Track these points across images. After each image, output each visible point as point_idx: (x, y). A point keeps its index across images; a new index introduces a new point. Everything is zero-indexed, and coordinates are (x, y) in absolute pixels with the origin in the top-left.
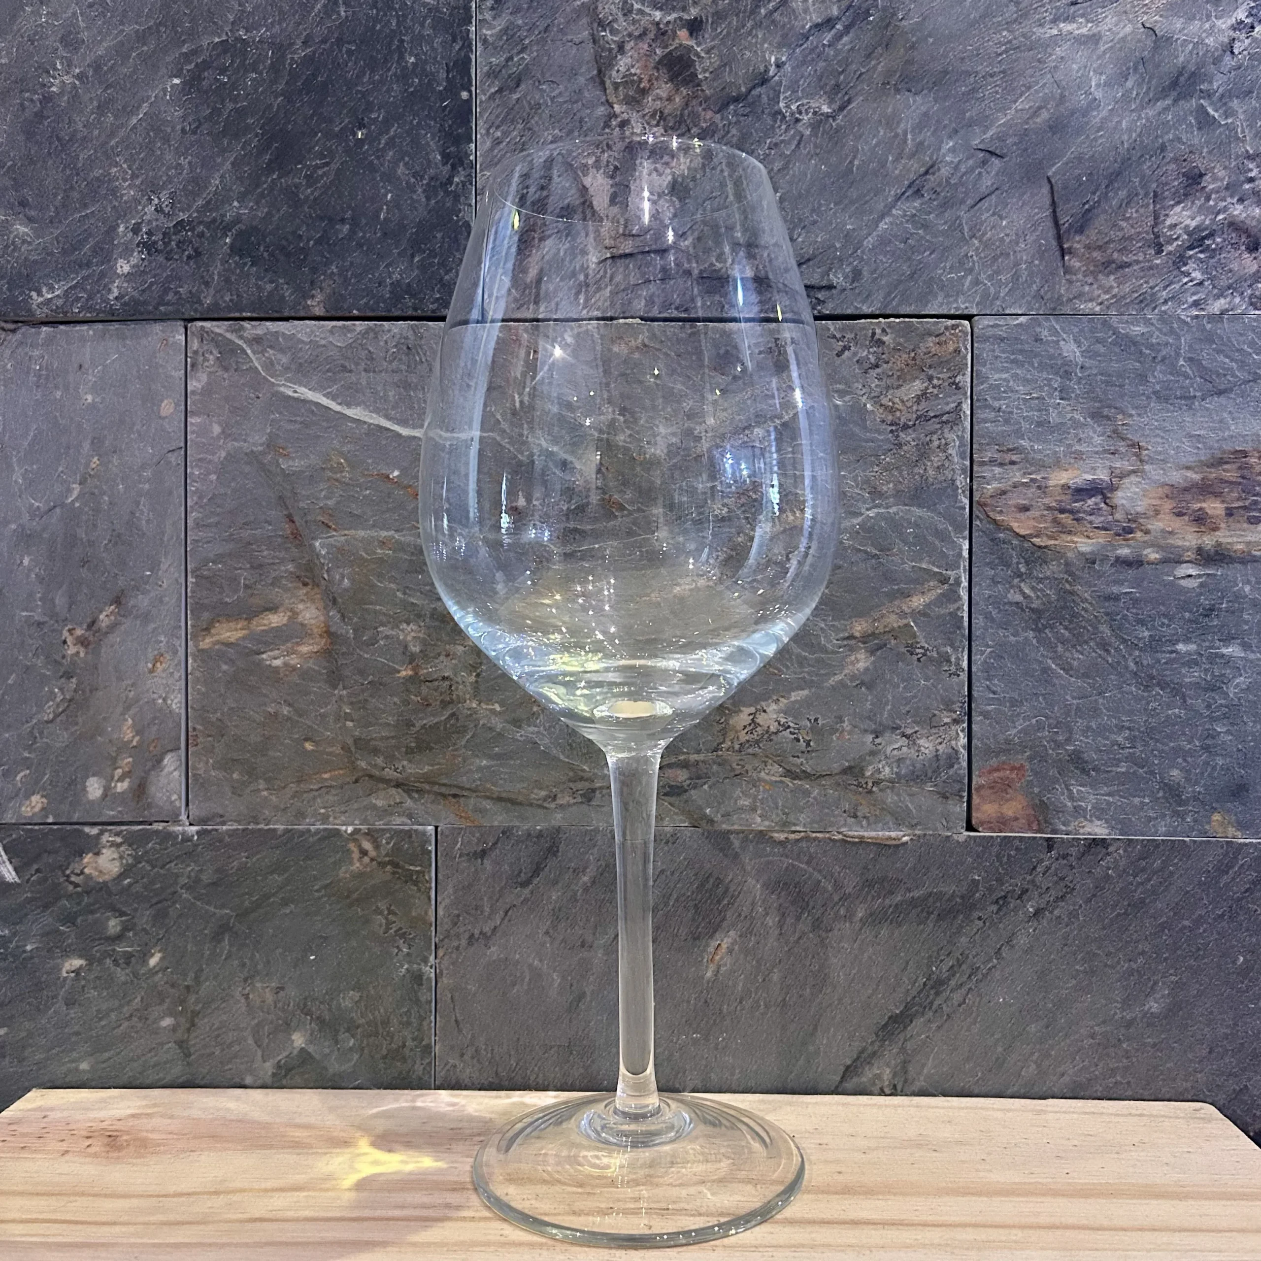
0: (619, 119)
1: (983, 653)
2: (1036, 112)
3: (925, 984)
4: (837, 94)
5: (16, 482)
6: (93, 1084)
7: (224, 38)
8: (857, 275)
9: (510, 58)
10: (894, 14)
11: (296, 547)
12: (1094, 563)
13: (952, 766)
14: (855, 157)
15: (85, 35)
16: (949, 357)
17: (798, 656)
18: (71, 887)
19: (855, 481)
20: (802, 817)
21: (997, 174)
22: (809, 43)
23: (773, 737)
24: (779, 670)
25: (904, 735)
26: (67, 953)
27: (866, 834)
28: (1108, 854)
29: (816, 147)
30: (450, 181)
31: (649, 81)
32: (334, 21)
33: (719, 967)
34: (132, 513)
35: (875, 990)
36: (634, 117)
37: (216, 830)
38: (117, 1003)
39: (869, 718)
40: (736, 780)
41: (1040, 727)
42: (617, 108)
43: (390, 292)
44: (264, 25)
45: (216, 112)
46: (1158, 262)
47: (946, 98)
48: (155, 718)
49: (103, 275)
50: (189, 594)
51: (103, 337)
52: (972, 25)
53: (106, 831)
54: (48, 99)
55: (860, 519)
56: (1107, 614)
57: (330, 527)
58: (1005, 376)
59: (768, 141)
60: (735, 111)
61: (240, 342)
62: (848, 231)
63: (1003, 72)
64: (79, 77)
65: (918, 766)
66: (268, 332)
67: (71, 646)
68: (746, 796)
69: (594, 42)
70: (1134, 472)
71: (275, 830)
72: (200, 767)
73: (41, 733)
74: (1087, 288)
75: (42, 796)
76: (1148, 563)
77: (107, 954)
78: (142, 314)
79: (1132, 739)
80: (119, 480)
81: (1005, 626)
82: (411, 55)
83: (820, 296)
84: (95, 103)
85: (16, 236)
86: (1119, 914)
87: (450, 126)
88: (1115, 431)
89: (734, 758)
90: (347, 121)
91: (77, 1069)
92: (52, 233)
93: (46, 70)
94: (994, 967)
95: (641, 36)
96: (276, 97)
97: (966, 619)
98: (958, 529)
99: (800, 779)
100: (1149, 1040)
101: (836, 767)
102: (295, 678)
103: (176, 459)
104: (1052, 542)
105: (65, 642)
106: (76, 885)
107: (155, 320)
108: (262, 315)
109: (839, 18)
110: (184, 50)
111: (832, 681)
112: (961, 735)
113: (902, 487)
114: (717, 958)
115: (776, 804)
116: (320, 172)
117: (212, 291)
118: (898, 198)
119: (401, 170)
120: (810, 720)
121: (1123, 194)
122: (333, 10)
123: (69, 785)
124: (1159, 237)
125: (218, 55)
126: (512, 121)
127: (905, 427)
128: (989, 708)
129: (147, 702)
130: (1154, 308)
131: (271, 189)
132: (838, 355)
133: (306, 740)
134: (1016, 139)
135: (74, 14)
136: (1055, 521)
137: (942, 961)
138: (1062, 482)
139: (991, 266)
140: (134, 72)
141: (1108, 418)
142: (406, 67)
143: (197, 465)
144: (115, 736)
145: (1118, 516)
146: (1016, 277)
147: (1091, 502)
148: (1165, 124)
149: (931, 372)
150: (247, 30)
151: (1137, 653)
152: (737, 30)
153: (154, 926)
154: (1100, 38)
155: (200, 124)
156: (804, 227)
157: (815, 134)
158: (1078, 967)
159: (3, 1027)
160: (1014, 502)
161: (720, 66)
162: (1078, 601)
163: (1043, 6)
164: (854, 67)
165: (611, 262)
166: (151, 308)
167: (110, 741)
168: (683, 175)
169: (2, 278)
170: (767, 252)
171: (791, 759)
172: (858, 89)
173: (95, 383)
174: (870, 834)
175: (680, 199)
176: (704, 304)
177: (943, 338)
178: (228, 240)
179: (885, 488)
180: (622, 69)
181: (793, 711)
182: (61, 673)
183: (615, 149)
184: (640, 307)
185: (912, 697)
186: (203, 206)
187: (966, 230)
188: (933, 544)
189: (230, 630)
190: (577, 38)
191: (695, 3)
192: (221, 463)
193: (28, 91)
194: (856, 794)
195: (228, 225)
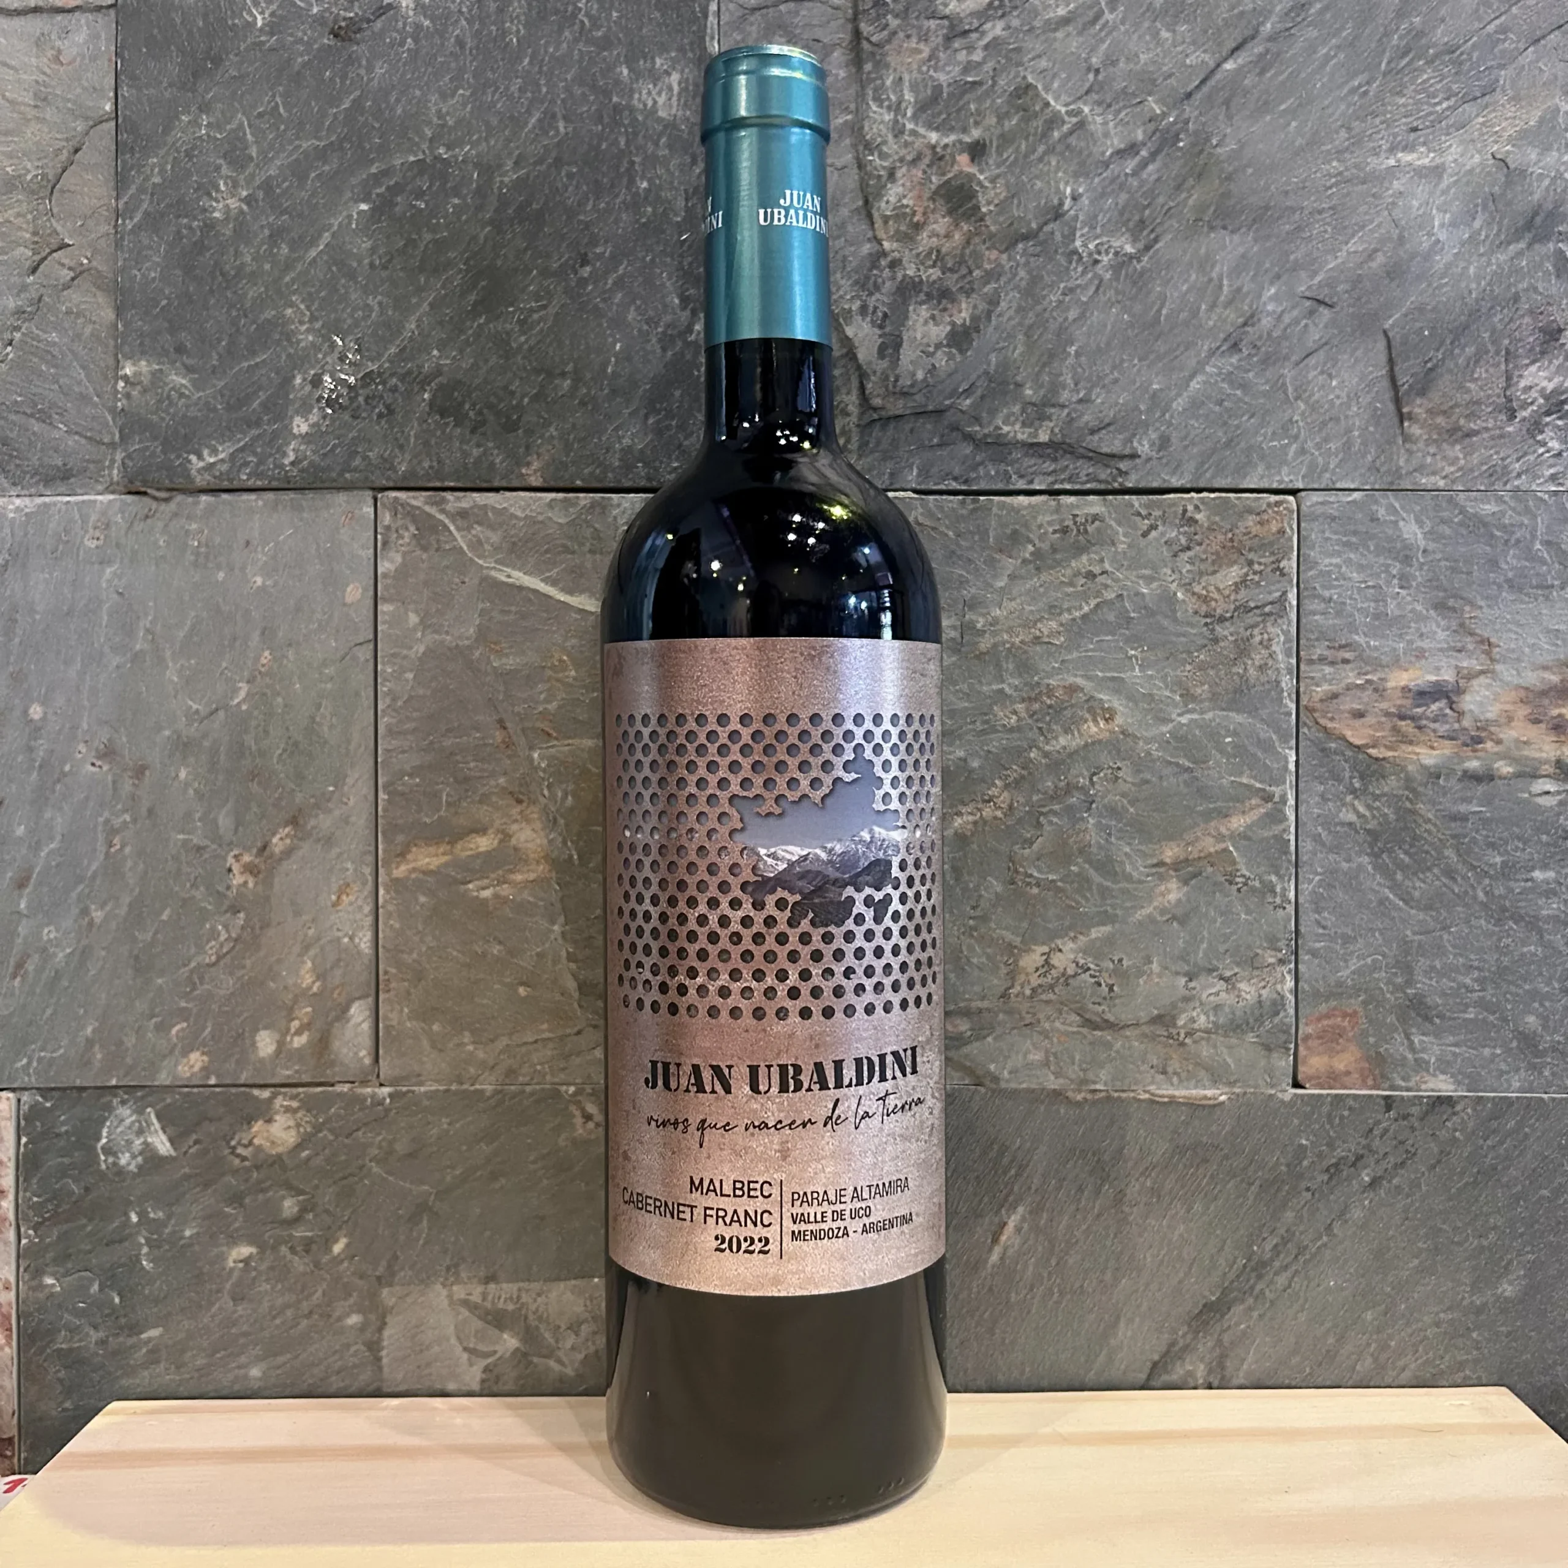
0: (889, 259)
1: (1310, 881)
2: (1371, 256)
3: (1245, 1266)
4: (1141, 231)
5: (170, 680)
6: (266, 1393)
7: (421, 157)
10: (1208, 139)
11: (509, 757)
12: (1438, 777)
13: (1277, 1014)
14: (1162, 306)
15: (253, 151)
16: (1272, 538)
17: (1100, 885)
18: (237, 1161)
19: (1165, 682)
20: (1103, 1075)
21: (1326, 327)
22: (1109, 171)
23: (1071, 981)
24: (1078, 903)
25: (1222, 978)
26: (234, 1240)
27: (1177, 1093)
28: (1454, 1114)
29: (1117, 292)
30: (689, 329)
31: (924, 214)
32: (552, 138)
33: (1006, 1249)
34: (313, 718)
35: (1187, 1274)
36: (907, 256)
37: (413, 1092)
38: (294, 1297)
39: (1183, 958)
40: (1027, 1031)
41: (1375, 967)
42: (886, 245)
43: (620, 460)
44: (469, 142)
46: (1510, 429)
47: (1268, 237)
48: (339, 960)
49: (275, 435)
50: (380, 813)
51: (275, 508)
52: (1296, 154)
53: (280, 1093)
54: (210, 226)
55: (1171, 726)
56: (1454, 837)
57: (549, 735)
58: (1335, 561)
59: (1062, 285)
60: (1025, 250)
61: (442, 517)
62: (1155, 392)
63: (1333, 208)
64: (248, 200)
65: (1238, 1013)
66: (476, 506)
67: (238, 876)
68: (1036, 1048)
69: (861, 165)
70: (1482, 672)
71: (482, 1091)
72: (392, 1017)
74: (1429, 460)
75: (203, 1053)
76: (1500, 778)
77: (280, 1241)
78: (322, 482)
79: (1481, 981)
80: (295, 679)
81: (1335, 849)
82: (642, 178)
83: (1122, 466)
84: (267, 232)
85: (173, 389)
86: (1467, 1184)
87: (690, 264)
88: (1462, 625)
89: (1025, 1006)
90: (567, 256)
91: (246, 1377)
92: (214, 386)
93: (207, 189)
94: (1325, 1245)
95: (915, 162)
96: (483, 228)
97: (1293, 843)
98: (1284, 739)
99: (1101, 1030)
100: (1503, 1329)
101: (1144, 1016)
102: (508, 912)
103: (365, 653)
104: (1390, 754)
105: (230, 870)
106: (244, 1159)
107: (339, 489)
108: (469, 485)
109: (1144, 144)
110: (374, 170)
111: (1140, 915)
112: (1288, 978)
113: (1219, 690)
114: (1003, 1238)
115: (1073, 1059)
116: (536, 316)
117: (407, 456)
118: (1212, 353)
119: (631, 315)
120: (1112, 961)
121: (1470, 350)
122: (550, 125)
123: (236, 1040)
124: (1509, 400)
125: (414, 178)
127: (1222, 620)
128: (1318, 945)
129: (330, 942)
130: (1505, 484)
131: (478, 335)
132: (1145, 535)
133: (522, 984)
134: (1347, 287)
135: (241, 125)
136: (1395, 729)
137: (1264, 1239)
138: (1402, 684)
139: (1320, 432)
140: (313, 195)
141: (1454, 609)
142: (637, 194)
143: (389, 662)
144: (290, 982)
145: (1466, 723)
146: (1348, 445)
147: (1434, 707)
148: (1518, 271)
149: (1251, 556)
150: (449, 148)
151: (1487, 881)
152: (1026, 156)
153: (337, 1206)
154: (1444, 170)
155: (392, 258)
156: (1104, 387)
157: (1116, 277)
158: (1420, 1245)
159: (157, 1326)
160: (1347, 707)
161: (1006, 198)
162: (1420, 821)
163: (1378, 132)
164: (1161, 200)
165: (878, 425)
166: (334, 475)
167: (285, 988)
168: (964, 324)
169: (155, 438)
170: (1066, 411)
171: (1091, 1006)
172: (1166, 226)
173: (266, 563)
174: (1180, 1093)
175: (962, 352)
176: (987, 474)
177: (1266, 517)
178: (426, 396)
179: (1199, 691)
180: (892, 199)
181: (1094, 950)
182: (225, 907)
183: (884, 291)
184: (912, 477)
185: (1232, 934)
186: (396, 355)
187: (1290, 390)
188: (1254, 755)
189: (429, 856)
190: (839, 164)
191: (977, 123)
192: (420, 659)
193: (186, 216)
194: (1165, 1047)
195: (426, 377)
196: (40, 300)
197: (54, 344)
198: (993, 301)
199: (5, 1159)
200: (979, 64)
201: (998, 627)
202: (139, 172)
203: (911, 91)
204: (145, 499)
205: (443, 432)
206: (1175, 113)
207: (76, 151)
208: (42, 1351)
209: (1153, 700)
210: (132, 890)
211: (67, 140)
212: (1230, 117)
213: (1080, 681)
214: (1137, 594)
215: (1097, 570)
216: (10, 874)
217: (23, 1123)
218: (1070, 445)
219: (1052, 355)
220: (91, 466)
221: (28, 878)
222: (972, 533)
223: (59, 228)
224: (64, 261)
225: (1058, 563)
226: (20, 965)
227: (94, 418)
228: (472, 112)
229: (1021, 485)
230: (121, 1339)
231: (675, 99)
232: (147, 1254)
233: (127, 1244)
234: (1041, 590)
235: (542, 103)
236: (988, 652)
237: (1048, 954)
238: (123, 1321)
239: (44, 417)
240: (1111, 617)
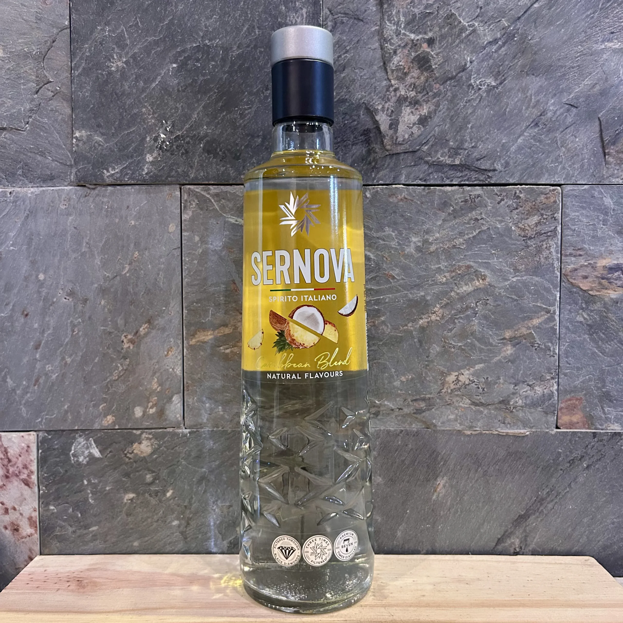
0: (394, 88)
1: (564, 345)
2: (594, 86)
3: (535, 500)
4: (498, 76)
5: (97, 263)
6: (141, 552)
7: (198, 44)
8: (507, 164)
9: (340, 56)
10: (527, 37)
11: (236, 295)
12: (617, 303)
13: (550, 399)
14: (507, 108)
15: (128, 42)
16: (551, 204)
17: (479, 348)
18: (127, 460)
19: (507, 264)
20: (479, 424)
21: (574, 116)
22: (485, 51)
23: (467, 387)
24: (470, 355)
25: (528, 385)
26: (126, 491)
27: (509, 431)
28: (621, 439)
29: (488, 101)
31: (409, 68)
32: (253, 36)
33: (439, 494)
34: (156, 279)
35: (512, 504)
36: (401, 87)
37: (198, 431)
38: (151, 514)
39: (512, 377)
40: (448, 407)
41: (590, 380)
42: (393, 82)
44: (218, 38)
45: (195, 81)
47: (551, 78)
48: (168, 378)
49: (139, 162)
50: (184, 318)
51: (139, 192)
52: (564, 43)
53: (144, 432)
54: (110, 73)
55: (509, 282)
58: (577, 214)
59: (465, 99)
60: (450, 84)
61: (208, 196)
62: (504, 143)
63: (578, 66)
64: (126, 63)
65: (535, 399)
66: (222, 191)
67: (126, 344)
68: (452, 413)
69: (382, 49)
71: (227, 431)
72: (189, 400)
73: (111, 386)
74: (616, 172)
75: (113, 416)
77: (145, 491)
78: (159, 181)
80: (148, 263)
81: (574, 332)
83: (490, 174)
84: (134, 76)
85: (96, 142)
89: (448, 397)
90: (260, 86)
91: (132, 545)
92: (113, 141)
93: (109, 58)
94: (568, 492)
95: (404, 47)
96: (224, 74)
97: (558, 330)
98: (555, 287)
99: (479, 406)
101: (496, 400)
102: (236, 358)
103: (177, 252)
104: (598, 293)
105: (123, 342)
106: (130, 459)
107: (166, 184)
108: (219, 183)
109: (500, 39)
110: (178, 50)
111: (496, 359)
112: (555, 385)
113: (529, 267)
114: (438, 490)
115: (467, 418)
116: (247, 112)
117: (194, 171)
118: (527, 127)
120: (484, 378)
122: (252, 31)
123: (126, 410)
125: (195, 53)
126: (341, 88)
127: (530, 238)
128: (567, 371)
129: (165, 370)
131: (222, 120)
132: (499, 203)
134: (584, 99)
135: (123, 30)
136: (600, 283)
137: (543, 490)
138: (604, 264)
139: (571, 160)
140: (153, 60)
143: (187, 256)
144: (148, 387)
147: (616, 274)
149: (542, 212)
150: (210, 40)
152: (451, 44)
153: (168, 477)
155: (187, 87)
156: (482, 141)
157: (488, 95)
158: (606, 492)
159: (95, 526)
160: (580, 274)
161: (443, 62)
162: (610, 321)
163: (598, 34)
164: (507, 63)
165: (388, 157)
166: (164, 178)
167: (146, 389)
168: (425, 115)
169: (89, 163)
170: (467, 151)
171: (475, 397)
172: (509, 73)
173: (136, 215)
174: (511, 431)
175: (423, 126)
176: (434, 177)
177: (548, 196)
178: (201, 146)
179: (520, 267)
180: (395, 63)
181: (476, 374)
182: (121, 357)
183: (392, 101)
184: (403, 179)
185: (533, 367)
186: (189, 128)
187: (559, 143)
188: (543, 294)
189: (204, 335)
190: (373, 47)
191: (431, 30)
192: (200, 255)
193: (100, 70)
194: (505, 412)
195: (201, 138)
196: (40, 105)
197: (46, 123)
198: (437, 105)
199: (33, 459)
200: (432, 5)
201: (438, 241)
202: (80, 51)
203: (403, 16)
204: (85, 188)
205: (209, 161)
206: (513, 25)
207: (54, 42)
208: (49, 535)
209: (502, 271)
210: (82, 350)
211: (50, 37)
212: (536, 27)
213: (472, 264)
214: (495, 228)
215: (479, 218)
216: (32, 344)
217: (40, 444)
218: (468, 165)
219: (461, 129)
220: (62, 175)
221: (39, 345)
222: (428, 202)
223: (47, 75)
224: (49, 88)
225: (463, 215)
226: (37, 381)
227: (63, 155)
228: (219, 26)
229: (448, 182)
230: (81, 531)
231: (304, 19)
232: (91, 497)
233: (83, 493)
234: (456, 226)
235: (249, 21)
236: (433, 252)
237: (458, 376)
238: (82, 523)
239: (42, 154)
240: (485, 238)
